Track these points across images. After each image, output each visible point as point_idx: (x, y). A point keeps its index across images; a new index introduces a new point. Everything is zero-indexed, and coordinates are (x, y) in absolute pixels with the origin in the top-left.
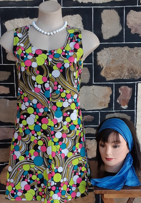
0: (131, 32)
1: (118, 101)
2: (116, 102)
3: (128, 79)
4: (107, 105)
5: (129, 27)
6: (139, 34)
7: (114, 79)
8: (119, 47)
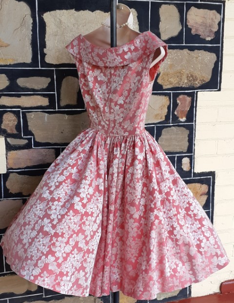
0: (192, 32)
1: (176, 113)
2: (173, 114)
3: (188, 86)
4: (164, 117)
5: (189, 27)
6: (200, 35)
7: (172, 86)
8: (178, 50)
